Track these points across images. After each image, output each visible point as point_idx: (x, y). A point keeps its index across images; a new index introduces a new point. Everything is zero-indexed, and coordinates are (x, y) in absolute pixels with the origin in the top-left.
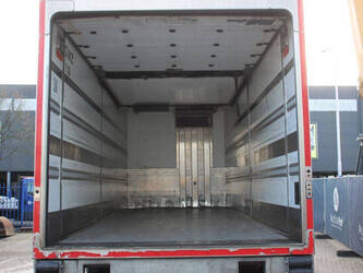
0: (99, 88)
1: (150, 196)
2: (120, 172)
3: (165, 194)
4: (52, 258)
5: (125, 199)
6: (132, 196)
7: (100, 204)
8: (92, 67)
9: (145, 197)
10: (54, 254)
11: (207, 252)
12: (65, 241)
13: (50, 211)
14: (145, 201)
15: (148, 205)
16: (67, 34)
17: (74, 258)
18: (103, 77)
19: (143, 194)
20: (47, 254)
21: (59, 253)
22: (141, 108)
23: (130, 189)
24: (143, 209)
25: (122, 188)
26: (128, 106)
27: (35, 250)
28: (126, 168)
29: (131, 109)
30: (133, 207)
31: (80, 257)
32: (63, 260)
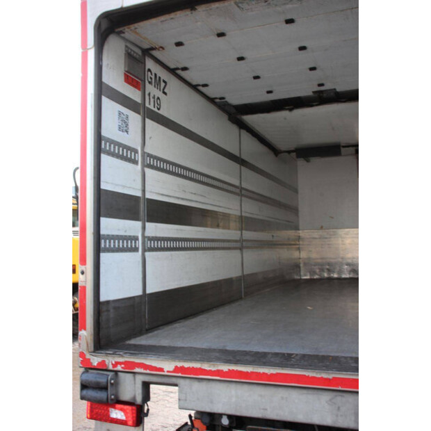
1: (329, 264)
2: (291, 233)
3: (350, 261)
4: (102, 368)
5: (296, 267)
6: (305, 264)
9: (322, 265)
10: (104, 361)
12: (133, 342)
14: (322, 270)
15: (326, 275)
19: (319, 261)
20: (95, 361)
21: (110, 361)
22: (308, 152)
23: (303, 255)
24: (321, 280)
25: (296, 254)
26: (289, 152)
27: (82, 355)
28: (297, 228)
29: (294, 154)
30: (308, 277)
31: (137, 370)
32: (116, 372)
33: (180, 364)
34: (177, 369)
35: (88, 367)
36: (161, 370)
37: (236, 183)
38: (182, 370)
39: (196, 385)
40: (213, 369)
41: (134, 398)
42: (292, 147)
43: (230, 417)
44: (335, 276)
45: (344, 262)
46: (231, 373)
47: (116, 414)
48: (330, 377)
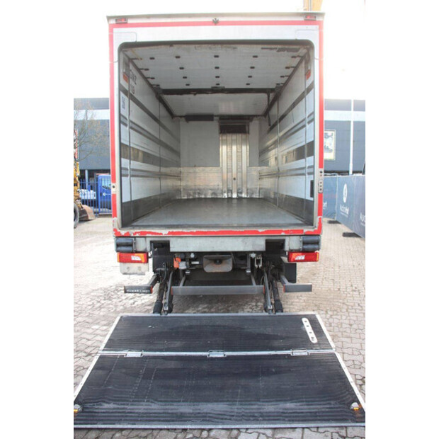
0: (157, 102)
1: (199, 189)
2: (174, 170)
3: (212, 187)
4: (127, 236)
5: (178, 191)
6: (184, 189)
7: (161, 195)
8: (151, 86)
9: (195, 190)
10: (128, 233)
11: (242, 232)
12: (135, 224)
13: (123, 201)
14: (195, 193)
15: (197, 196)
16: (131, 60)
17: (143, 236)
18: (160, 94)
19: (193, 187)
20: (123, 232)
21: (132, 232)
22: (191, 118)
23: (183, 183)
24: (194, 199)
25: (178, 183)
26: (181, 117)
27: (115, 230)
28: (179, 166)
29: (183, 119)
30: (186, 198)
31: (147, 235)
32: (135, 237)
33: (171, 230)
34: (169, 233)
35: (118, 236)
36: (161, 234)
37: (158, 137)
38: (172, 233)
39: (179, 240)
40: (189, 231)
41: (146, 249)
42: (184, 114)
43: (195, 253)
44: (203, 196)
45: (209, 188)
46: (197, 233)
47: (134, 258)
48: (243, 230)
